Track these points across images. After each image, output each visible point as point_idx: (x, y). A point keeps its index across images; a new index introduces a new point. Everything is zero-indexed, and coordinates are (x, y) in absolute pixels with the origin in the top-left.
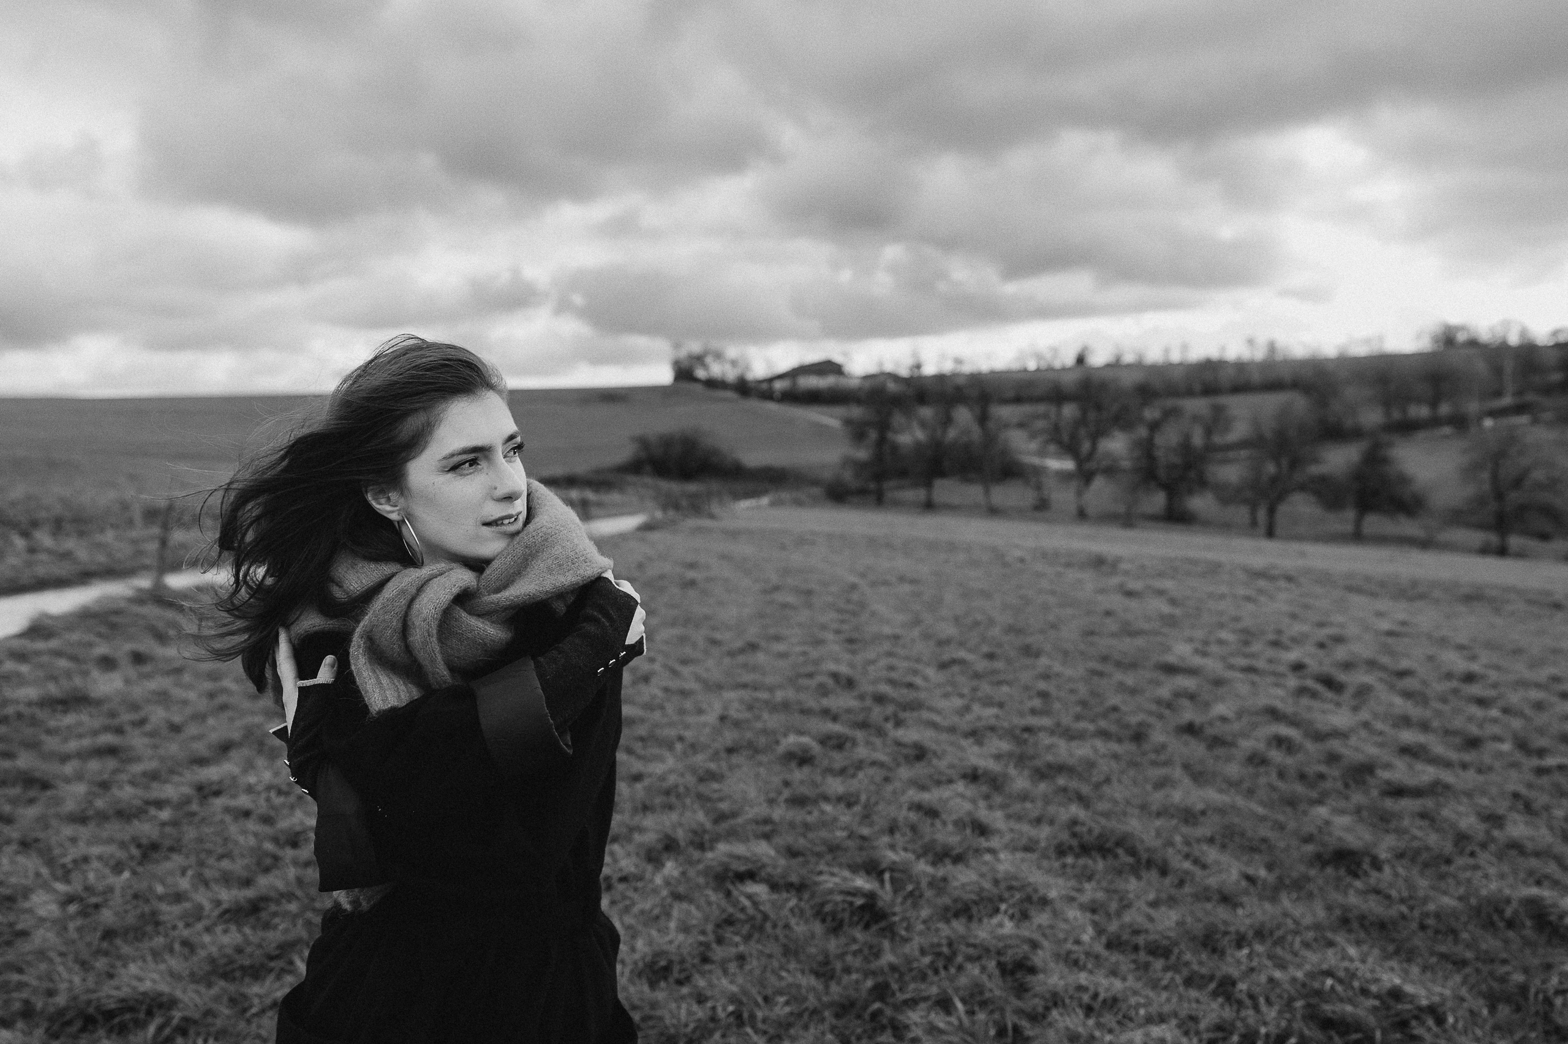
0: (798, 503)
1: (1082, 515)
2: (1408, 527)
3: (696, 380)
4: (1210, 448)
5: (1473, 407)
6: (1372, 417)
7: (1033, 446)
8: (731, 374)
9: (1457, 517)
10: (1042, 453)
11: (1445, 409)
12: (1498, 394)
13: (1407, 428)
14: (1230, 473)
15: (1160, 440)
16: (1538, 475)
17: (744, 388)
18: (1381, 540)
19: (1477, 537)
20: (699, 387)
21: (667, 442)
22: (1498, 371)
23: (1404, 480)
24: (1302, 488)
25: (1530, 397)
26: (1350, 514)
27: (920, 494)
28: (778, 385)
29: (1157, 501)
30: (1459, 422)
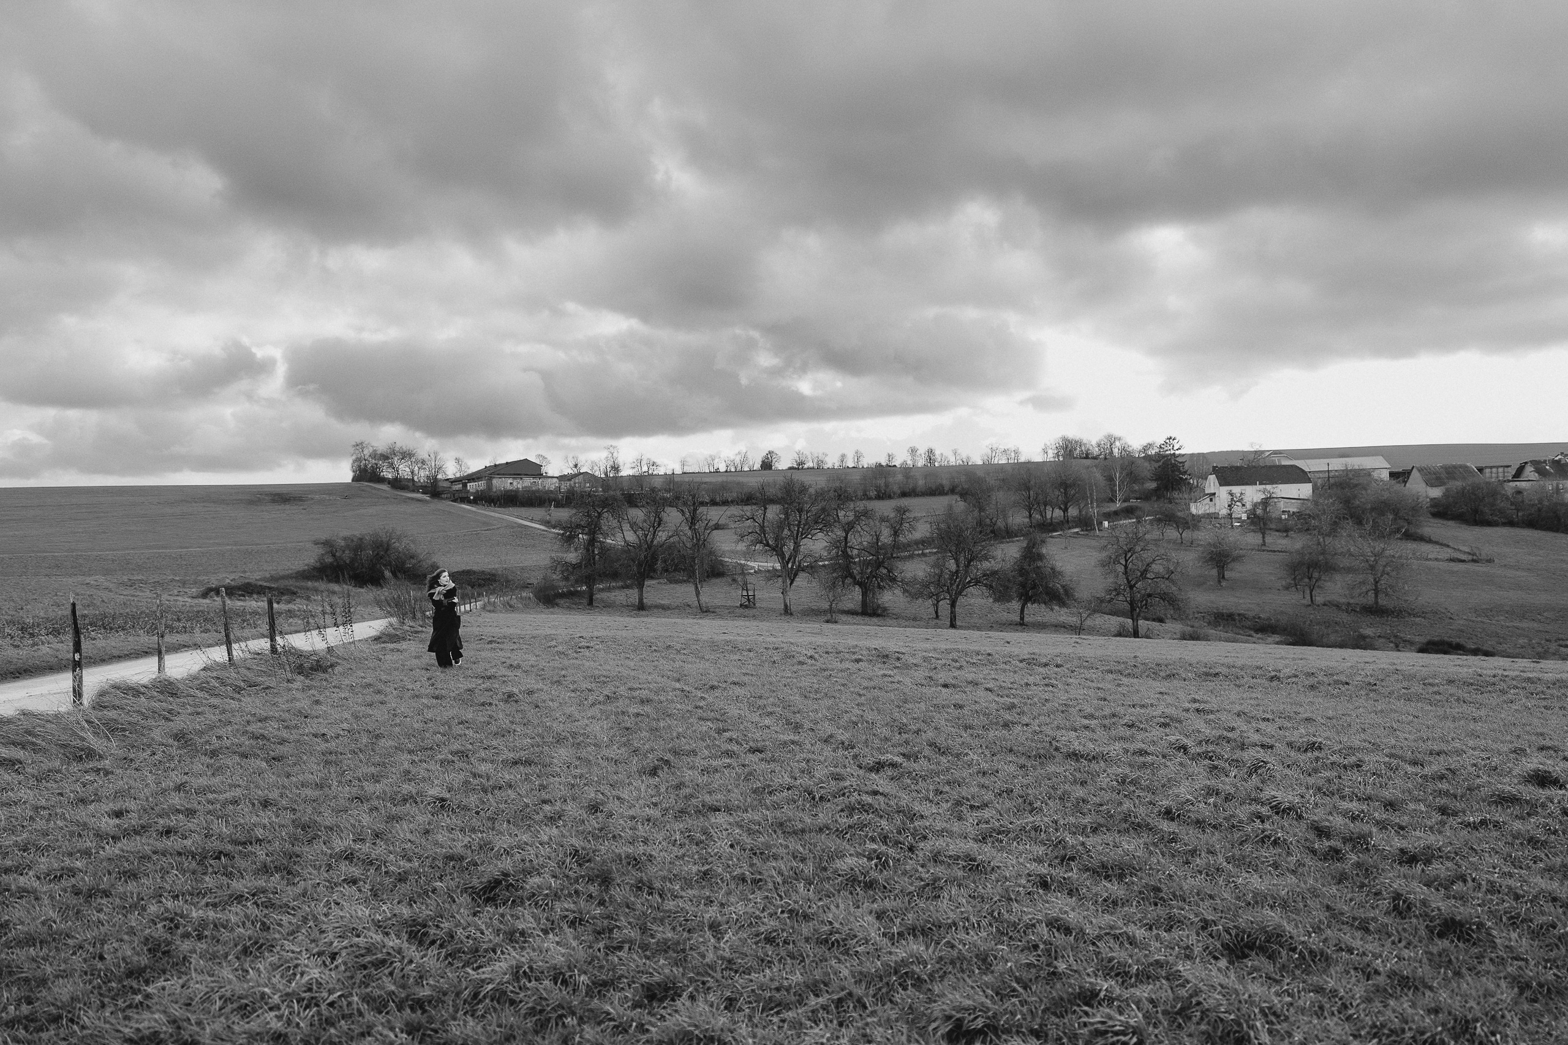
0: (510, 607)
1: (787, 611)
2: (1062, 615)
3: (382, 480)
4: (896, 546)
5: (1094, 511)
6: (1018, 519)
7: (741, 547)
8: (422, 476)
9: (1099, 606)
10: (749, 554)
11: (1073, 512)
12: (1112, 500)
13: (1048, 527)
14: (916, 569)
15: (853, 540)
16: (1157, 568)
17: (434, 489)
18: (1041, 627)
19: (1114, 622)
20: (385, 487)
21: (357, 546)
22: (1110, 479)
23: (1055, 573)
24: (977, 582)
25: (1133, 502)
26: (1015, 605)
27: (633, 595)
28: (472, 487)
29: (853, 597)
30: (1086, 524)
